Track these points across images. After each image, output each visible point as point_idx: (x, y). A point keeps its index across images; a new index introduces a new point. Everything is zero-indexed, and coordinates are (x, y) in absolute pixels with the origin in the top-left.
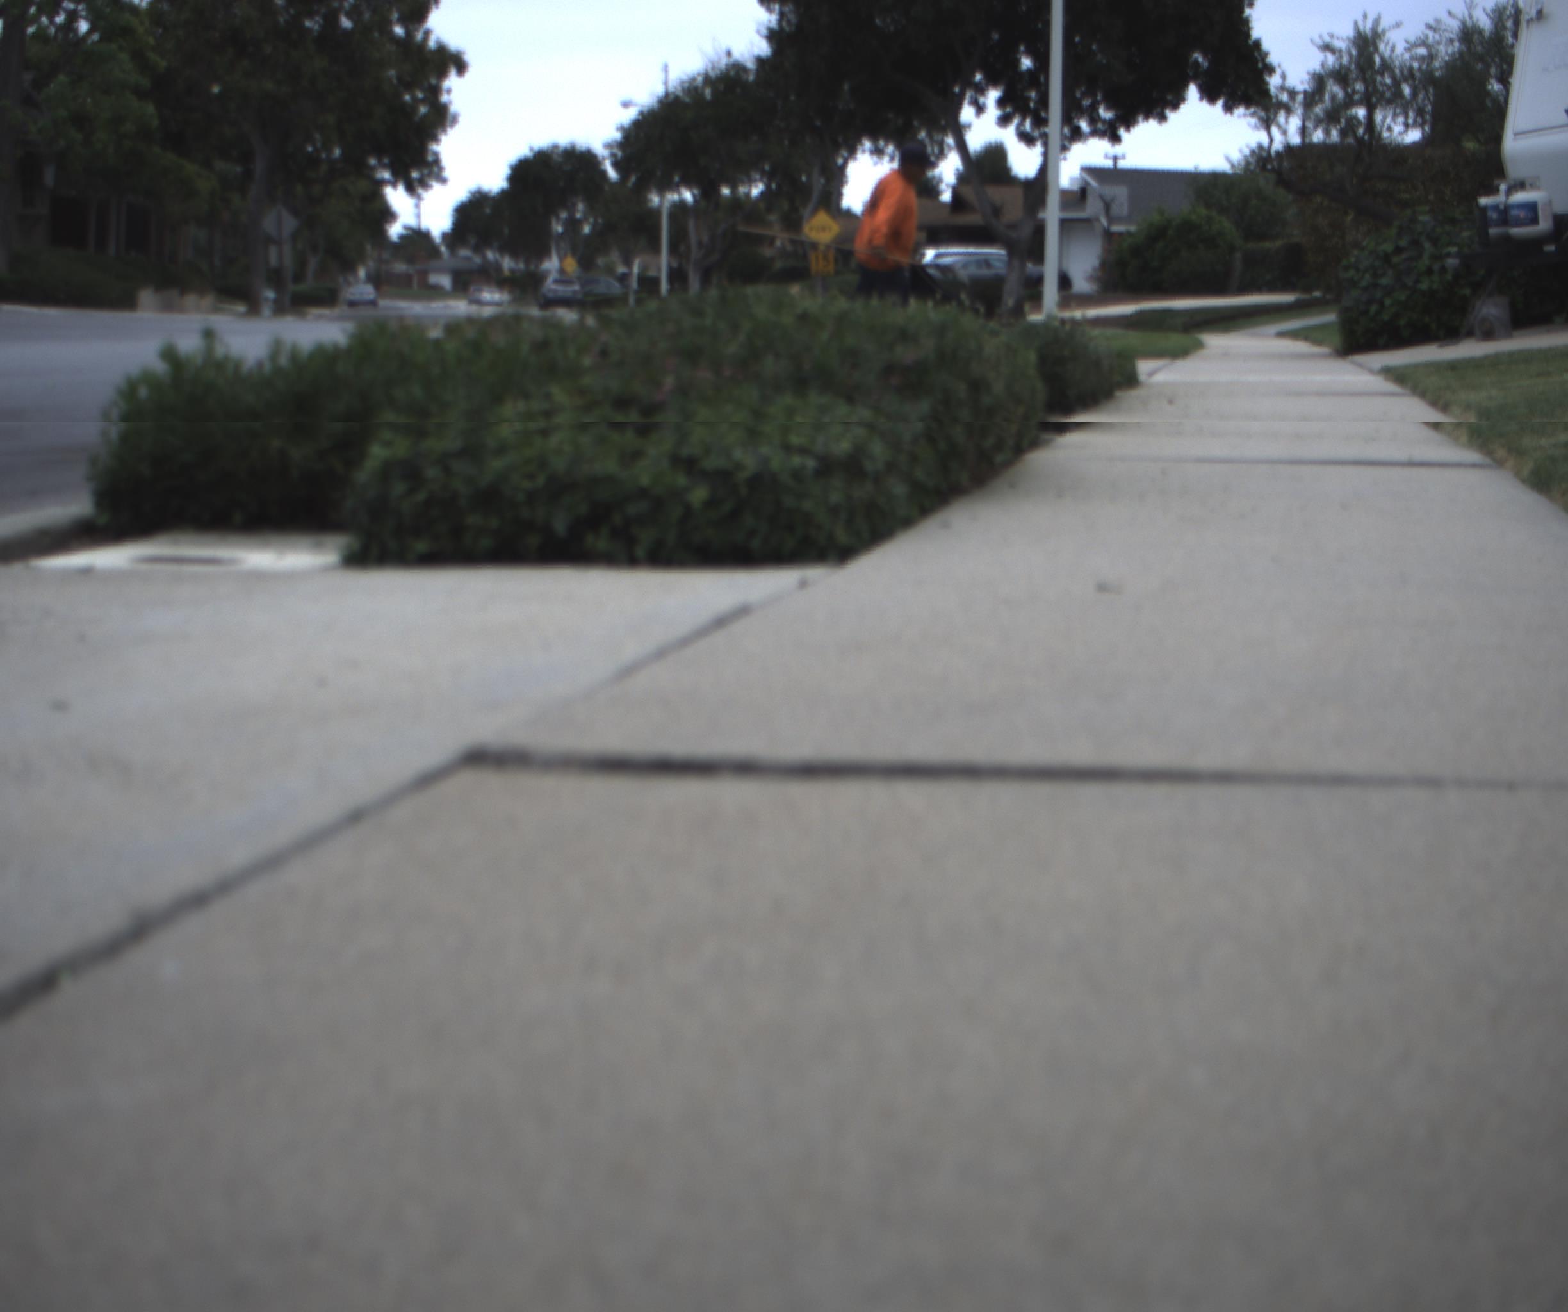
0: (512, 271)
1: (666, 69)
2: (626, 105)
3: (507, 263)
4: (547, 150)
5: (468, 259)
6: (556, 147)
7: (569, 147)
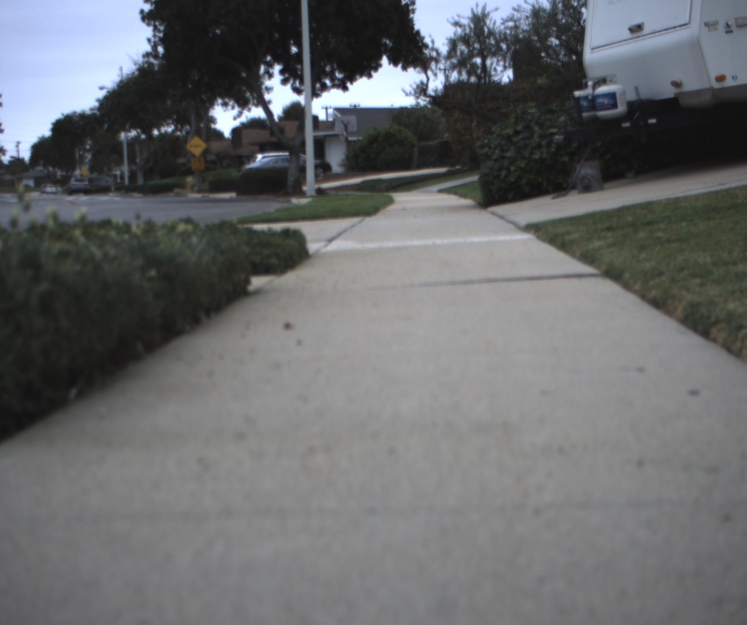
0: (61, 176)
1: (121, 69)
2: (101, 88)
3: (59, 173)
4: (71, 114)
5: (42, 171)
6: (75, 113)
7: (82, 113)
